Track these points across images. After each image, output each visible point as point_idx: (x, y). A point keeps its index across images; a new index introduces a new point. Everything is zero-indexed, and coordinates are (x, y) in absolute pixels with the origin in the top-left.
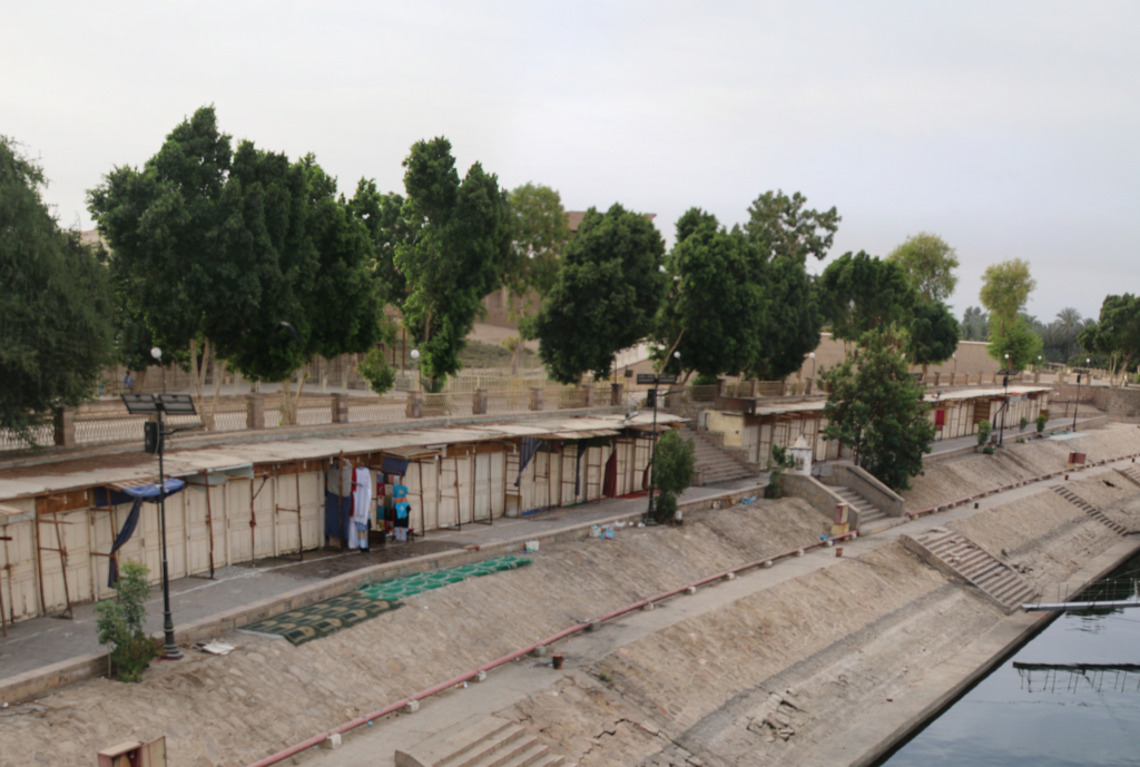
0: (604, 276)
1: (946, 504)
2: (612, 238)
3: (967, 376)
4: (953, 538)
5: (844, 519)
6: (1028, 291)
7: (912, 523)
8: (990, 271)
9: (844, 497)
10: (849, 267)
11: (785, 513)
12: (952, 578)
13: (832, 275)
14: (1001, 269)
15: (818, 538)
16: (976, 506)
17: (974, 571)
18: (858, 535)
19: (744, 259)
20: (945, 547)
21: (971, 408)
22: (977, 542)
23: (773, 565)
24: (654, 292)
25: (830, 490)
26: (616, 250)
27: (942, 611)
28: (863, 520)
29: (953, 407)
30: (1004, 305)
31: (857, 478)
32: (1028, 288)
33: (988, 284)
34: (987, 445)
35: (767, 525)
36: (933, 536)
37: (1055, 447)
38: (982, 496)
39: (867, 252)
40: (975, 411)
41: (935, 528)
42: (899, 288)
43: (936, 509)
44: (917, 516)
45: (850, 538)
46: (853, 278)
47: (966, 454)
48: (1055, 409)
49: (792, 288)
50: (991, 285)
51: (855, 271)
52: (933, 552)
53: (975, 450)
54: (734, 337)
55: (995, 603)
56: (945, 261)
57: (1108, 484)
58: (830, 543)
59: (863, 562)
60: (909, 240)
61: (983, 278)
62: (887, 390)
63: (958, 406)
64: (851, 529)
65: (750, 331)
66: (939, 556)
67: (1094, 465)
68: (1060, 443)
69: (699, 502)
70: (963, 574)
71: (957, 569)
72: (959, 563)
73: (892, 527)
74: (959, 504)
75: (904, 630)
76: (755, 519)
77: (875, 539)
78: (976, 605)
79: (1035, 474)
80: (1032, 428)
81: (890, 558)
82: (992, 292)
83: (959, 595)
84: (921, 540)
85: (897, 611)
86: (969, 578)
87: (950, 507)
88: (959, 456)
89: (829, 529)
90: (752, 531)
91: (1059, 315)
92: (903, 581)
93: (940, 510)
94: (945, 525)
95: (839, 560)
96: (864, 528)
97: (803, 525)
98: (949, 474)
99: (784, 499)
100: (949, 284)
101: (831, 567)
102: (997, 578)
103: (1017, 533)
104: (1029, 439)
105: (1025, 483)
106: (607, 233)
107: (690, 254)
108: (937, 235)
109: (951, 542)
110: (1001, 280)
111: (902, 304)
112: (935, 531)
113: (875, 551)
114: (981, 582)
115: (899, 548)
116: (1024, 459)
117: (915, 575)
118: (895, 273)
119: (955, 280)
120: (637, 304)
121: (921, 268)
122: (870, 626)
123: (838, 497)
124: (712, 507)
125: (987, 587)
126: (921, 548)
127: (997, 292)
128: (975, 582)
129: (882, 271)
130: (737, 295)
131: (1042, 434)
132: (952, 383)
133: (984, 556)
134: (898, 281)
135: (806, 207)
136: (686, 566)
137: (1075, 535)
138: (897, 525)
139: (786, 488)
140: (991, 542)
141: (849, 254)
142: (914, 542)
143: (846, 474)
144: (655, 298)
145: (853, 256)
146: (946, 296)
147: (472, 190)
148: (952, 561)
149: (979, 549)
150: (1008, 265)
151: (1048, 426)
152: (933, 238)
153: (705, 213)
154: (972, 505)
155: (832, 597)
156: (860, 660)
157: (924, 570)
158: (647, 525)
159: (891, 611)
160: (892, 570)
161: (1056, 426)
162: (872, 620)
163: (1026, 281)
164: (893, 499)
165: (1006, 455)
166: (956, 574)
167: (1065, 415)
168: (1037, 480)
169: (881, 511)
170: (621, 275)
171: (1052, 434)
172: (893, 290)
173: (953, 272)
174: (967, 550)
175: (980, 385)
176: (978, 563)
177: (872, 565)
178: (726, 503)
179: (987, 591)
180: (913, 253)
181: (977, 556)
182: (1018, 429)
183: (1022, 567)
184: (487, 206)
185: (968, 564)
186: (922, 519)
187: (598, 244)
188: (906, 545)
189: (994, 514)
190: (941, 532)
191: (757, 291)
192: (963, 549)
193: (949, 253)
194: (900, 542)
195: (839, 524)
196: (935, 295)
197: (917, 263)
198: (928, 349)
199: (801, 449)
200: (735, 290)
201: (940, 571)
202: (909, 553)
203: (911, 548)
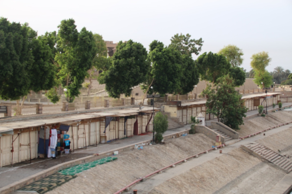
0: (129, 63)
1: (253, 134)
2: (130, 51)
3: (249, 90)
4: (259, 146)
5: (220, 140)
6: (269, 62)
7: (242, 141)
8: (254, 56)
9: (218, 133)
10: (206, 57)
11: (198, 139)
12: (263, 160)
13: (201, 60)
14: (258, 55)
15: (211, 147)
16: (264, 135)
17: (270, 158)
18: (225, 145)
19: (174, 56)
20: (257, 149)
21: (253, 101)
22: (268, 147)
23: (199, 156)
24: (146, 68)
25: (213, 131)
26: (132, 55)
27: (262, 172)
28: (226, 140)
29: (246, 101)
30: (260, 67)
31: (220, 126)
32: (268, 61)
33: (253, 60)
34: (262, 113)
35: (193, 143)
36: (252, 146)
37: (287, 113)
38: (265, 131)
39: (212, 52)
40: (254, 102)
41: (252, 142)
42: (224, 63)
43: (250, 136)
44: (244, 139)
45: (222, 147)
46: (208, 60)
47: (255, 117)
48: (282, 100)
49: (189, 65)
50: (254, 61)
51: (208, 58)
52: (254, 151)
53: (258, 115)
54: (172, 81)
55: (281, 169)
56: (238, 54)
58: (216, 148)
59: (230, 155)
60: (225, 47)
61: (251, 58)
62: (228, 96)
63: (248, 100)
64: (222, 144)
65: (177, 79)
66: (257, 152)
68: (289, 112)
69: (168, 136)
70: (267, 158)
71: (264, 157)
72: (264, 155)
73: (236, 142)
74: (257, 134)
75: (251, 179)
76: (189, 141)
77: (231, 147)
78: (274, 170)
79: (282, 123)
80: (277, 107)
81: (239, 153)
82: (255, 63)
83: (267, 166)
84: (249, 147)
85: (246, 172)
86: (269, 160)
87: (255, 135)
88: (252, 117)
89: (214, 144)
90: (189, 145)
91: (275, 69)
92: (246, 161)
93: (251, 136)
94: (255, 141)
95: (221, 155)
96: (226, 143)
97: (205, 143)
98: (251, 124)
99: (196, 134)
100: (241, 61)
101: (219, 157)
102: (279, 160)
103: (282, 144)
104: (277, 111)
105: (279, 126)
106: (128, 49)
107: (155, 55)
108: (235, 45)
109: (259, 147)
110: (258, 59)
111: (226, 68)
112: (252, 144)
113: (233, 151)
114: (274, 161)
115: (241, 150)
116: (277, 118)
117: (249, 159)
118: (222, 58)
119: (243, 59)
120: (140, 72)
121: (230, 56)
122: (238, 177)
123: (216, 132)
124: (173, 138)
125: (277, 163)
126: (249, 150)
127: (257, 63)
128: (272, 161)
129: (218, 58)
130: (172, 68)
131: (281, 109)
132: (244, 93)
133: (272, 152)
134: (224, 61)
135: (190, 39)
136: (169, 158)
138: (237, 142)
139: (197, 130)
140: (273, 147)
141: (205, 53)
142: (246, 147)
143: (216, 125)
144: (146, 70)
145: (207, 54)
146: (240, 65)
147: (84, 36)
148: (261, 154)
149: (270, 149)
150: (260, 54)
151: (283, 106)
152: (233, 46)
153: (159, 42)
154: (263, 134)
155: (222, 167)
156: (238, 190)
157: (252, 157)
158: (153, 144)
159: (244, 172)
160: (240, 157)
161: (285, 106)
162: (238, 175)
163: (268, 59)
164: (235, 133)
165: (270, 117)
166: (264, 159)
167: (287, 102)
168: (283, 125)
169: (230, 137)
170: (134, 62)
171: (284, 109)
172: (222, 64)
173: (241, 57)
174: (266, 150)
175: (254, 93)
176: (271, 155)
177: (234, 156)
178: (177, 136)
179: (277, 165)
180: (227, 51)
181: (270, 152)
182: (272, 107)
183: (287, 156)
184: (89, 42)
185: (267, 155)
186: (246, 139)
187: (126, 53)
188: (243, 149)
189: (272, 137)
190: (254, 144)
191: (179, 66)
192: (264, 150)
193: (240, 51)
194: (241, 148)
195: (218, 142)
196: (236, 65)
197: (228, 54)
198: (235, 82)
199: (201, 117)
200: (171, 66)
201: (258, 158)
202: (245, 151)
203: (246, 150)
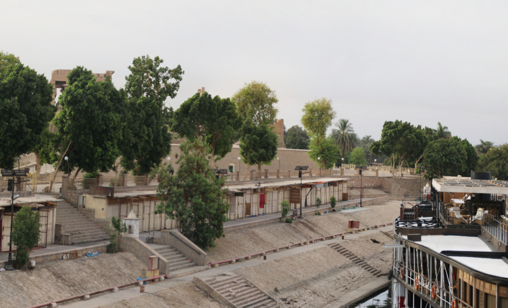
0: (6, 108)
1: (244, 257)
2: (14, 85)
4: (235, 280)
5: (155, 266)
6: (331, 118)
8: (307, 106)
10: (197, 102)
11: (115, 263)
14: (314, 105)
16: (265, 258)
17: (246, 303)
18: (166, 278)
19: (107, 98)
20: (228, 285)
22: (254, 282)
23: (90, 298)
24: (40, 118)
25: (149, 247)
26: (15, 92)
28: (172, 268)
29: (272, 192)
30: (316, 127)
32: (331, 116)
33: (307, 114)
35: (98, 271)
36: (220, 279)
37: (341, 217)
38: (273, 251)
39: (209, 93)
40: (291, 195)
41: (224, 273)
42: (230, 116)
43: (234, 260)
44: (217, 265)
45: (160, 280)
46: (199, 109)
47: (271, 223)
48: (353, 192)
49: (149, 116)
51: (200, 105)
52: (215, 290)
53: (277, 221)
54: (100, 147)
56: (269, 99)
57: (375, 241)
58: (141, 283)
59: (159, 296)
60: (246, 86)
61: (303, 110)
62: (195, 180)
63: (277, 191)
64: (161, 273)
65: (111, 143)
66: (219, 292)
67: (368, 229)
69: (53, 255)
70: (235, 304)
71: (231, 301)
72: (234, 297)
76: (89, 266)
77: (177, 280)
79: (321, 236)
80: (327, 206)
81: (181, 293)
82: (309, 119)
84: (208, 281)
87: (246, 258)
88: (266, 224)
89: (144, 274)
90: (84, 274)
97: (127, 271)
98: (254, 237)
99: (119, 253)
100: (273, 113)
103: (291, 276)
104: (325, 212)
105: (311, 242)
106: (10, 82)
108: (264, 83)
109: (233, 282)
110: (315, 111)
112: (224, 275)
113: (171, 288)
115: (191, 286)
116: (316, 226)
118: (229, 106)
119: (276, 110)
120: (28, 126)
121: (255, 103)
124: (63, 259)
126: (207, 287)
127: (312, 119)
130: (102, 120)
131: (335, 209)
132: (278, 176)
133: (258, 292)
134: (230, 111)
135: (162, 65)
136: (24, 298)
137: (339, 277)
139: (121, 246)
140: (266, 282)
142: (203, 282)
143: (169, 237)
145: (200, 96)
148: (230, 295)
149: (255, 287)
150: (317, 102)
154: (262, 257)
157: (207, 302)
158: (6, 270)
160: (180, 301)
163: (330, 112)
164: (199, 253)
165: (304, 223)
166: (229, 304)
168: (321, 240)
169: (191, 262)
170: (17, 107)
171: (341, 209)
172: (226, 117)
173: (274, 105)
174: (245, 288)
176: (251, 297)
177: (164, 298)
178: (74, 256)
181: (252, 292)
183: (289, 300)
185: (242, 297)
186: (220, 267)
188: (196, 285)
189: (277, 263)
190: (228, 275)
191: (115, 117)
192: (242, 287)
193: (271, 93)
194: (193, 282)
195: (152, 270)
197: (252, 100)
198: (256, 154)
199: (132, 220)
200: (101, 116)
201: (219, 303)
202: (197, 289)
203: (201, 287)
